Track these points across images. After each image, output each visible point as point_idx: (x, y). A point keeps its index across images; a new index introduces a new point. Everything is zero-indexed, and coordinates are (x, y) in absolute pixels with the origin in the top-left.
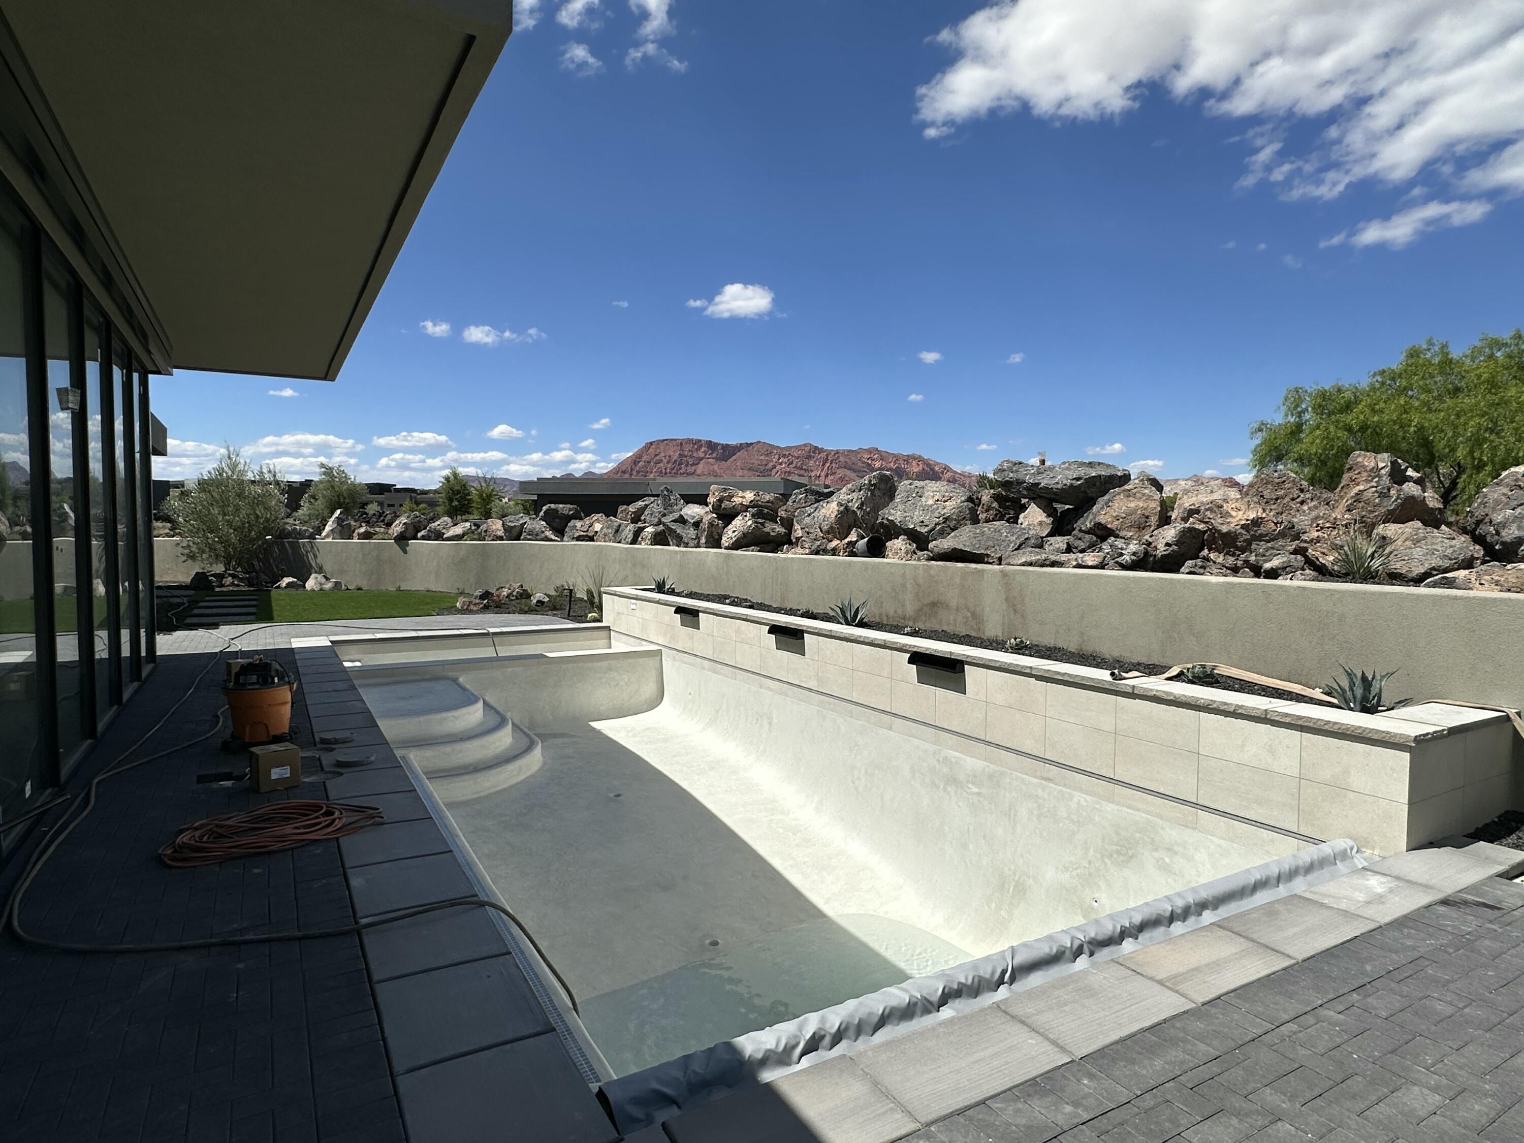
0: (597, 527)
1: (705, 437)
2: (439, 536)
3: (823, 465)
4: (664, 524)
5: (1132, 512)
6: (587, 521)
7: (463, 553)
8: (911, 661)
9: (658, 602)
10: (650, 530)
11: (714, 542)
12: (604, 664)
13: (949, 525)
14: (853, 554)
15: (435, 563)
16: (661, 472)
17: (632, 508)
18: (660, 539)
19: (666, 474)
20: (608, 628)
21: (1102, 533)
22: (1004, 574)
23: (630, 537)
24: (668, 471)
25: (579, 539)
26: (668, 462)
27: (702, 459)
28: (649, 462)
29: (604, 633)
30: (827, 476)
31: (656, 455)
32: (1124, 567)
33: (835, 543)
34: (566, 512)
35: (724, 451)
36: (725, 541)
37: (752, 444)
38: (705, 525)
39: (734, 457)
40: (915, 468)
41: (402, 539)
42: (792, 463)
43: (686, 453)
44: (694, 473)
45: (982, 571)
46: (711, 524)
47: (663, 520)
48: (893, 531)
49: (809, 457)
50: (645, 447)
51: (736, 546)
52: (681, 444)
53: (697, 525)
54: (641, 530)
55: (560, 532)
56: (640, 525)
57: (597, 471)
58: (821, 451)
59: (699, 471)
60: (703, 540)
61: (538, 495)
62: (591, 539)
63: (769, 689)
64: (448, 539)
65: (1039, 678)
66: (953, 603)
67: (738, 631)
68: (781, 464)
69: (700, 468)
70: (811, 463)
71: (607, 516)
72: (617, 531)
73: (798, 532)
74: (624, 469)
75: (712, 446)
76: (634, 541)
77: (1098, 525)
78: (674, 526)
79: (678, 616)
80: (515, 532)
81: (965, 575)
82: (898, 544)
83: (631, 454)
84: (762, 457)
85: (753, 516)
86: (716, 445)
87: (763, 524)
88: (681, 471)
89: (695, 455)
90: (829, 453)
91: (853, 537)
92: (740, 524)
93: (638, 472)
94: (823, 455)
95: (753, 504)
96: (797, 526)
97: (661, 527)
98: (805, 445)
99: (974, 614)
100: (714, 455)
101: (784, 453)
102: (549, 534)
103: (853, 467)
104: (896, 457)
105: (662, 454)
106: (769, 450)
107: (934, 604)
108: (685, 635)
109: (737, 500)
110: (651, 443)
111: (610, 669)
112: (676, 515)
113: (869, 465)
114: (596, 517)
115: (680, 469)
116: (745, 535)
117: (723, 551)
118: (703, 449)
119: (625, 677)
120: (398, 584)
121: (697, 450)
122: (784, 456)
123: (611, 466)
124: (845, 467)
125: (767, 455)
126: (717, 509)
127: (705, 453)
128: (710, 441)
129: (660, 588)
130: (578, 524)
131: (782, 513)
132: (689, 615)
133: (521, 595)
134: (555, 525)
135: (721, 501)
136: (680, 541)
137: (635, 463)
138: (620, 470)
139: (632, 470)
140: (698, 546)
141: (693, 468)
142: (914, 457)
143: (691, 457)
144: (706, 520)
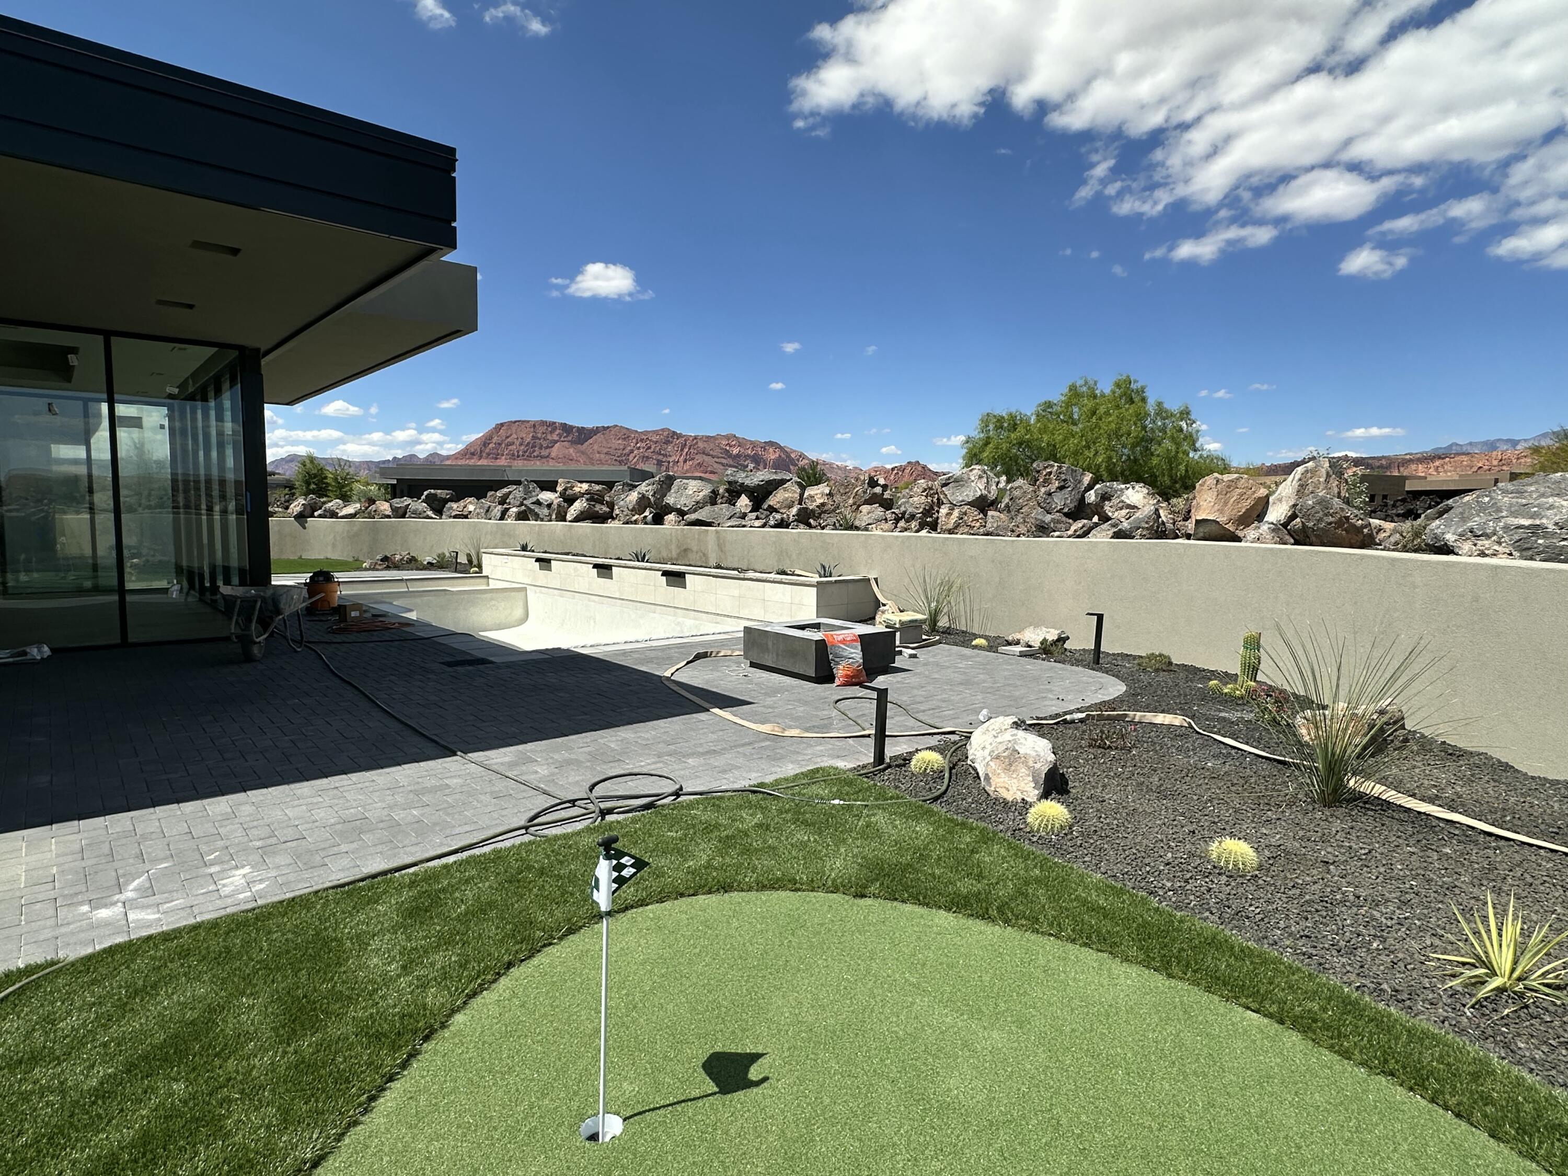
0: (471, 508)
1: (559, 419)
2: (333, 515)
3: (682, 450)
4: (526, 506)
5: (787, 499)
6: (462, 503)
7: (355, 529)
8: (662, 575)
9: (523, 556)
10: (515, 510)
11: (562, 517)
12: (488, 596)
13: (698, 506)
14: (646, 523)
15: (331, 537)
16: (513, 455)
17: (499, 494)
18: (522, 516)
19: (518, 456)
20: (487, 577)
21: (772, 510)
22: (717, 532)
23: (499, 515)
24: (521, 453)
25: (455, 517)
26: (521, 444)
27: (556, 442)
28: (500, 444)
29: (485, 580)
30: (685, 461)
31: (507, 437)
32: (772, 527)
33: (636, 517)
34: (443, 496)
35: (580, 434)
36: (569, 517)
37: (608, 427)
38: (555, 506)
39: (590, 441)
40: (772, 455)
41: (301, 517)
42: (650, 448)
43: (539, 435)
44: (548, 456)
45: (707, 531)
46: (559, 506)
47: (525, 502)
48: (668, 509)
49: (667, 442)
50: (495, 428)
51: (577, 520)
52: (534, 426)
53: (549, 506)
54: (507, 510)
55: (439, 512)
56: (505, 506)
57: (444, 453)
58: (679, 436)
59: (553, 455)
60: (554, 517)
61: (398, 480)
62: (466, 517)
63: (594, 601)
64: (342, 517)
65: (714, 576)
66: (695, 549)
67: (576, 570)
68: (639, 448)
69: (554, 452)
70: (670, 448)
71: (478, 499)
72: (487, 511)
73: (617, 512)
74: (473, 450)
75: (567, 429)
76: (502, 518)
77: (770, 506)
78: (532, 507)
79: (537, 564)
80: (401, 512)
81: (700, 532)
82: (671, 517)
83: (482, 434)
84: (620, 441)
85: (587, 500)
86: (572, 427)
87: (594, 506)
88: (535, 454)
89: (549, 437)
90: (687, 438)
91: (647, 513)
92: (579, 506)
93: (488, 454)
94: (682, 440)
95: (587, 492)
96: (616, 507)
97: (523, 508)
98: (663, 430)
99: (704, 555)
100: (570, 438)
101: (643, 437)
102: (430, 513)
103: (711, 452)
104: (754, 444)
105: (514, 436)
106: (626, 434)
107: (686, 550)
108: (542, 576)
109: (577, 489)
110: (502, 425)
111: (492, 599)
112: (534, 499)
113: (728, 451)
114: (470, 499)
115: (534, 451)
116: (582, 513)
117: (567, 523)
118: (558, 432)
119: (503, 604)
120: (299, 555)
121: (551, 432)
122: (642, 440)
123: (461, 447)
124: (704, 453)
125: (624, 439)
126: (562, 495)
127: (560, 435)
128: (565, 424)
129: (524, 548)
130: (455, 505)
131: (607, 498)
132: (544, 563)
133: (411, 560)
134: (434, 506)
135: (565, 490)
136: (537, 517)
137: (485, 444)
138: (468, 452)
139: (481, 451)
140: (550, 520)
141: (548, 450)
142: (771, 444)
143: (544, 439)
144: (555, 502)
